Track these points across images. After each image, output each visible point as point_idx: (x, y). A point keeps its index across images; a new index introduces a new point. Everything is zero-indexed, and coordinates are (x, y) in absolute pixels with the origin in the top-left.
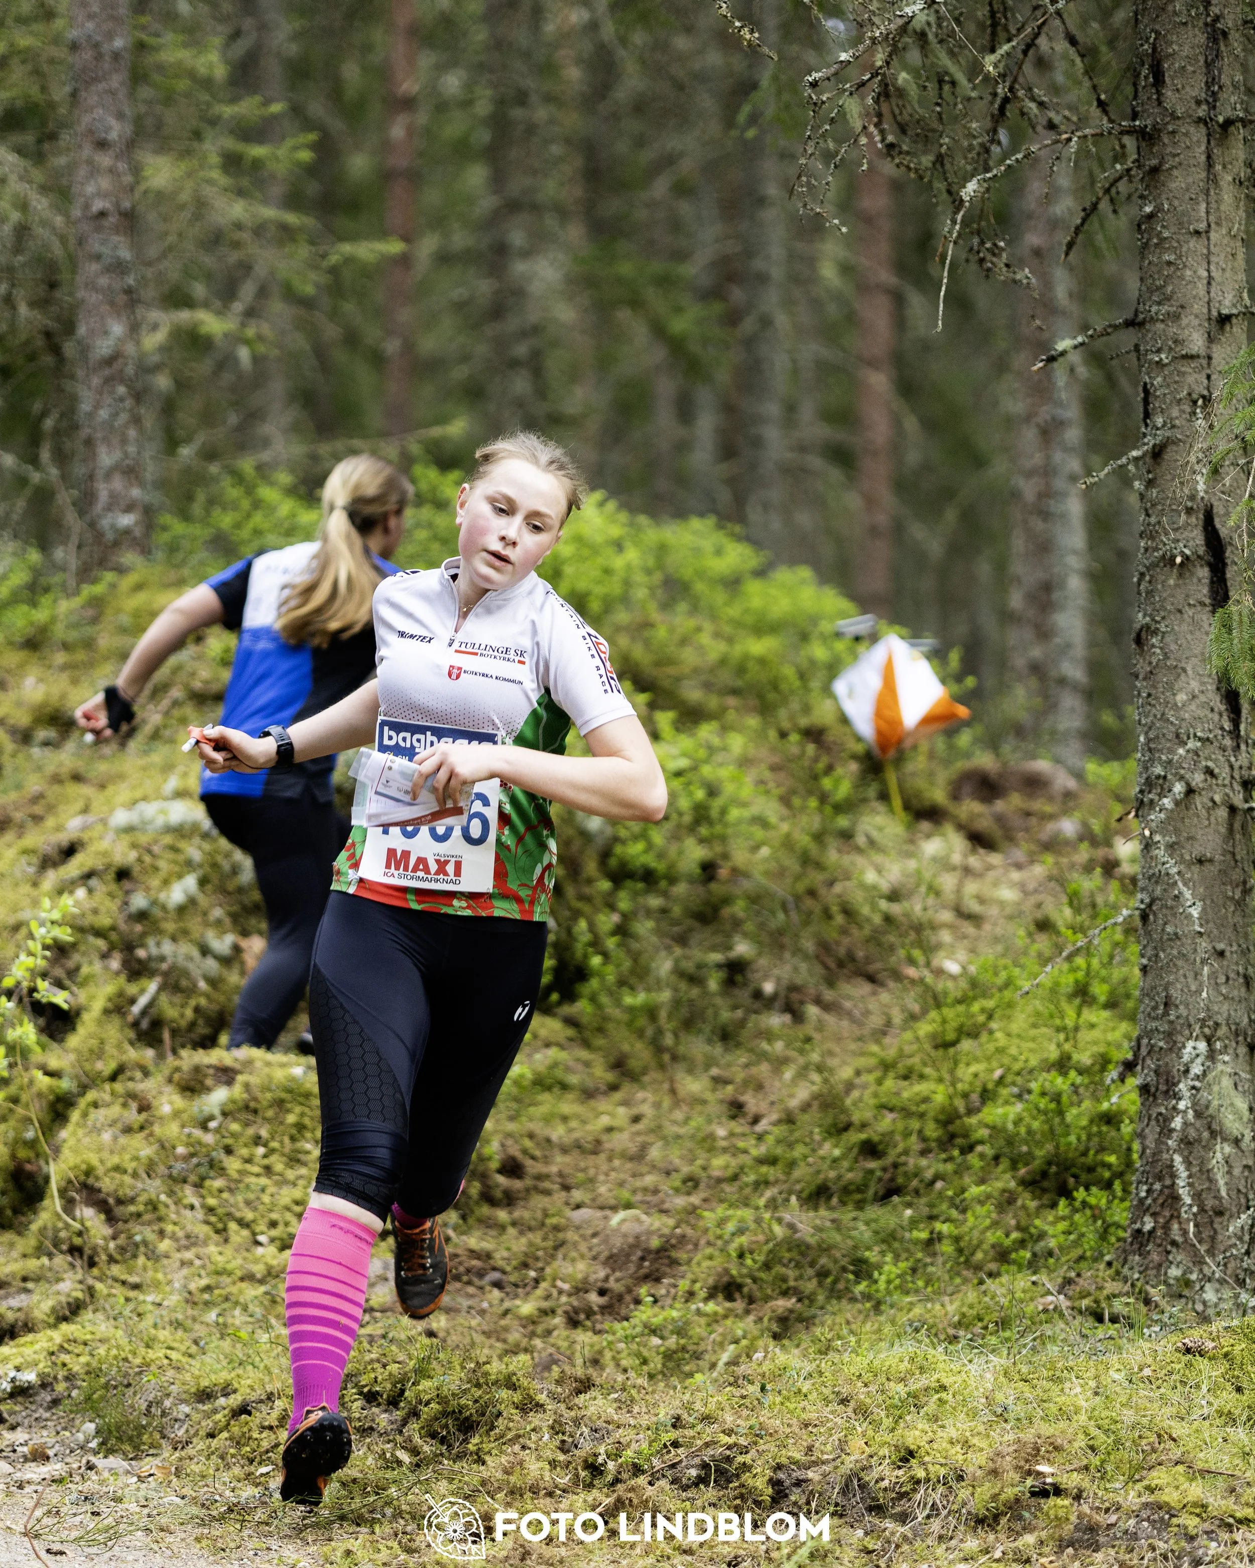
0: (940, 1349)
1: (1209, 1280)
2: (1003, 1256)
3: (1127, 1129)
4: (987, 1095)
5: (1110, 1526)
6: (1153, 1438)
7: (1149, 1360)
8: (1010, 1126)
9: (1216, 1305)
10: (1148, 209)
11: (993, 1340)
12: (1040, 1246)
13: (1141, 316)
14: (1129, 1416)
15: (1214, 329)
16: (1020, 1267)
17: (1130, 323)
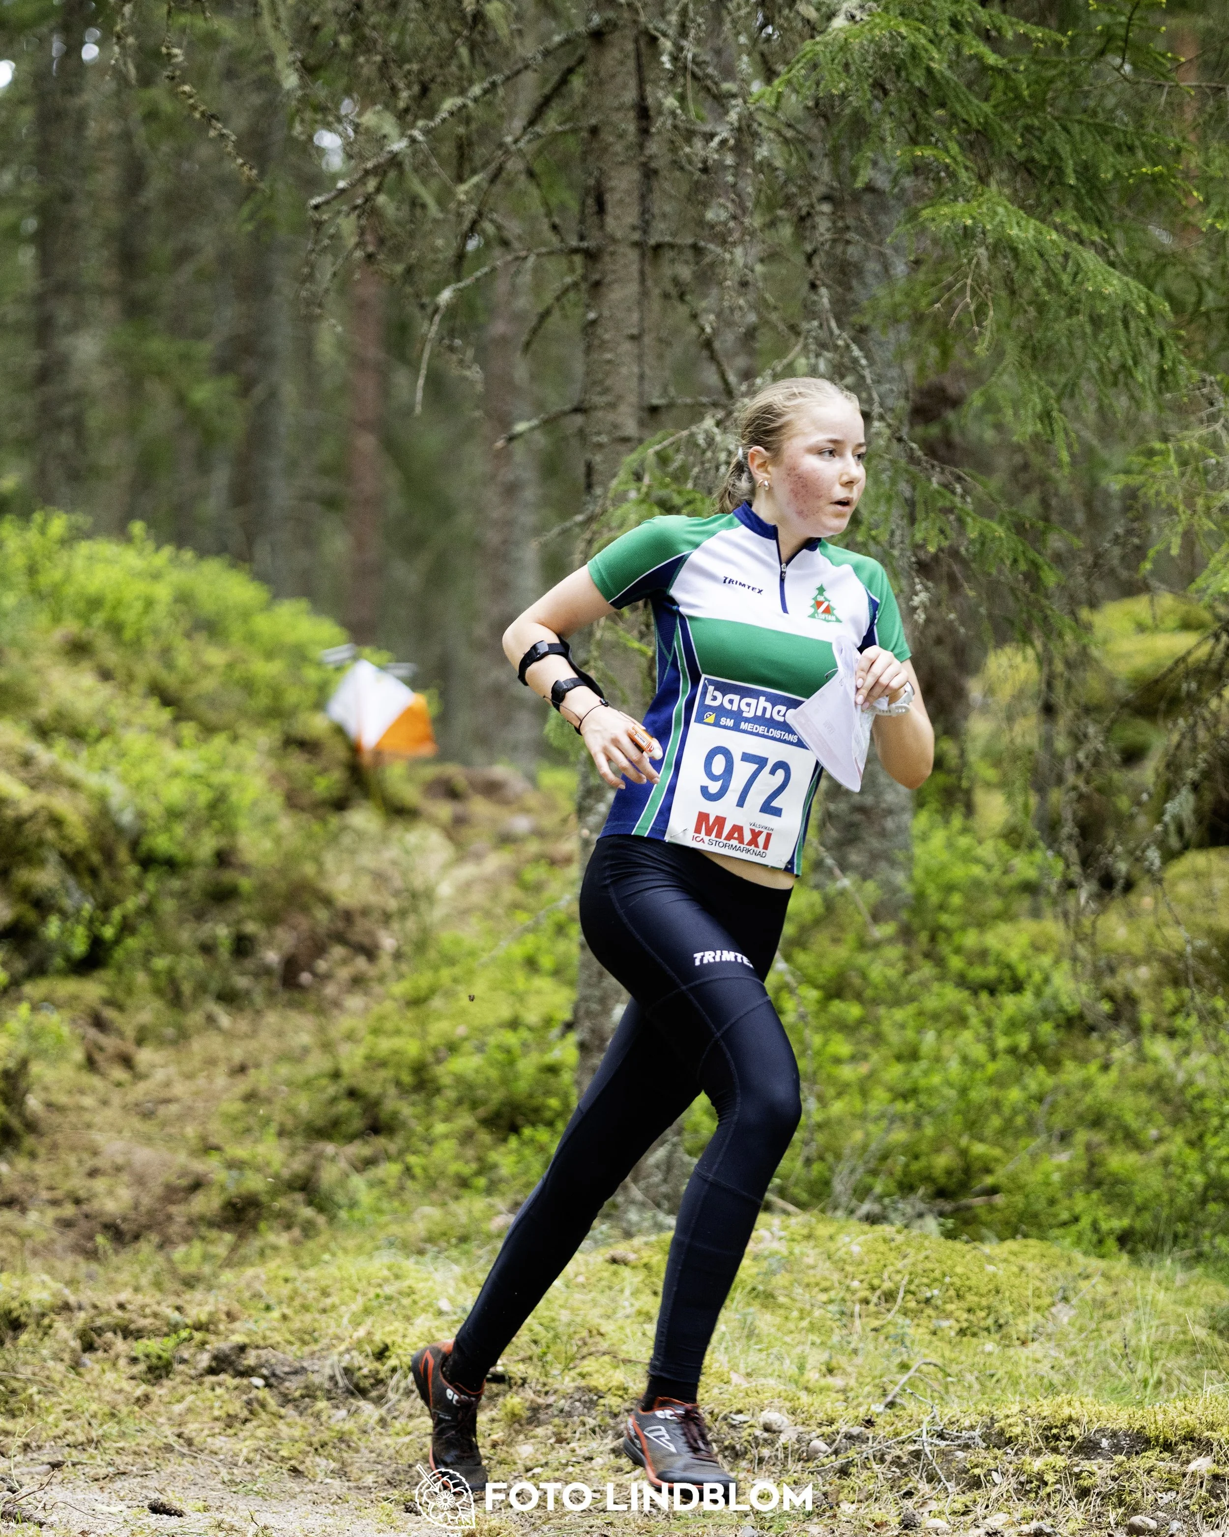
0: (413, 1259)
1: (633, 1202)
2: (464, 1183)
3: (567, 1077)
4: (453, 1048)
5: (549, 1406)
6: (585, 1334)
7: (583, 1269)
8: (470, 1075)
9: (637, 1224)
10: (592, 315)
11: (454, 1253)
12: (494, 1176)
13: (586, 405)
14: (565, 1316)
15: (645, 415)
16: (478, 1191)
17: (577, 410)
